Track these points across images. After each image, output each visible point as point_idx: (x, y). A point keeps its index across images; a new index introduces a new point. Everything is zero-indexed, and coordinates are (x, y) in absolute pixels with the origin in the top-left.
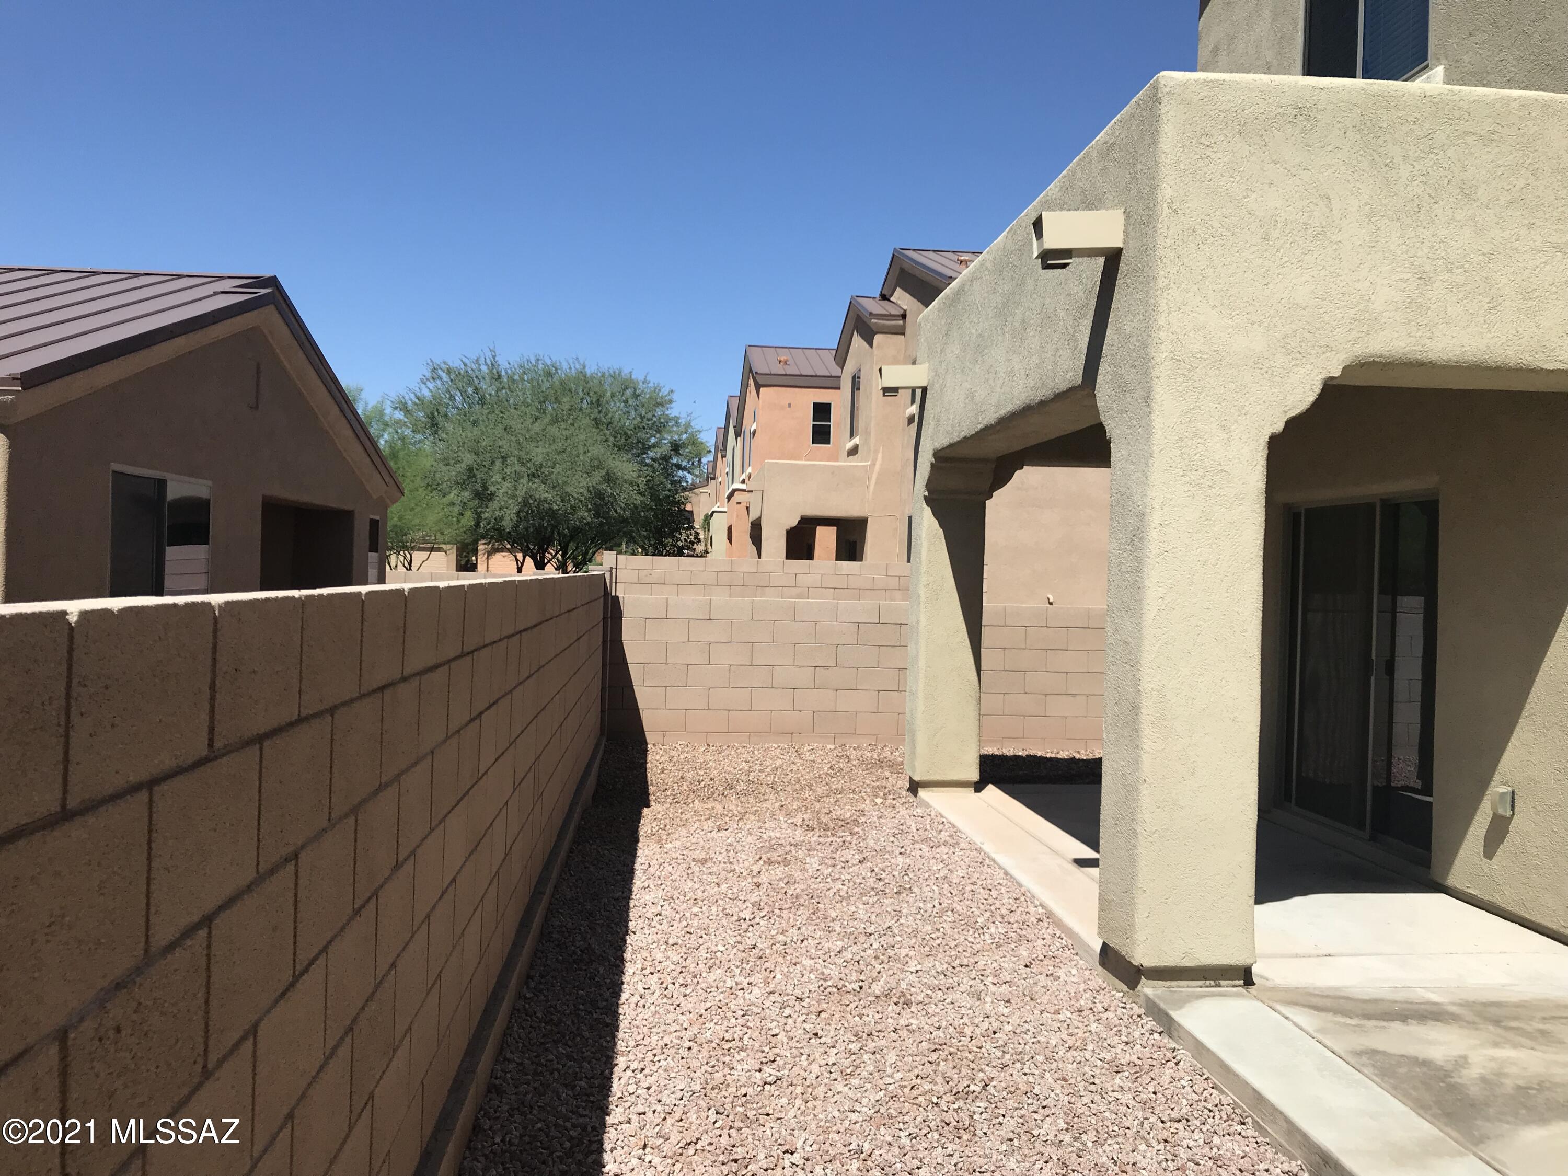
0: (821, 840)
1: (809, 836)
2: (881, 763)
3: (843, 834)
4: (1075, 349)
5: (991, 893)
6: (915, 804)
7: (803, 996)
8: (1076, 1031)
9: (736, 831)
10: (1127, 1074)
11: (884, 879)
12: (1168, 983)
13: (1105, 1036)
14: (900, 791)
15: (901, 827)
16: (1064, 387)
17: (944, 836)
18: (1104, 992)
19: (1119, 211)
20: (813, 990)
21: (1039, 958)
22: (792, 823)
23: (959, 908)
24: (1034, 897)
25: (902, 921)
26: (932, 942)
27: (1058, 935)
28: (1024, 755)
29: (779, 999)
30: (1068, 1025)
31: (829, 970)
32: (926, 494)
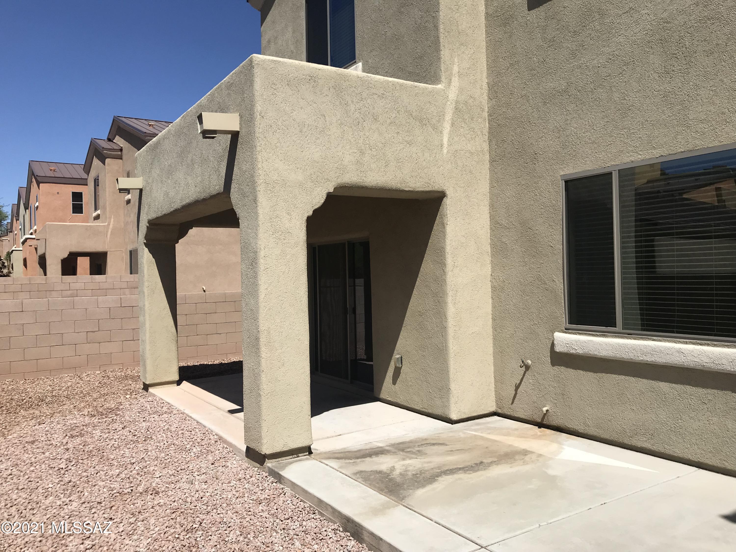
0: (100, 420)
1: (93, 420)
2: (126, 377)
3: (112, 416)
4: (219, 175)
5: (192, 433)
6: (147, 395)
7: (101, 501)
8: (239, 489)
9: (50, 423)
10: (264, 504)
11: (137, 435)
12: (277, 460)
13: (252, 489)
14: (139, 390)
15: (142, 408)
16: (214, 192)
17: (165, 409)
18: (249, 469)
19: (237, 114)
20: (106, 497)
21: (218, 459)
22: (82, 414)
23: (177, 442)
24: (212, 431)
25: (149, 453)
26: (166, 461)
27: (225, 447)
28: (198, 365)
29: (88, 505)
30: (235, 487)
31: (113, 485)
32: (145, 241)
